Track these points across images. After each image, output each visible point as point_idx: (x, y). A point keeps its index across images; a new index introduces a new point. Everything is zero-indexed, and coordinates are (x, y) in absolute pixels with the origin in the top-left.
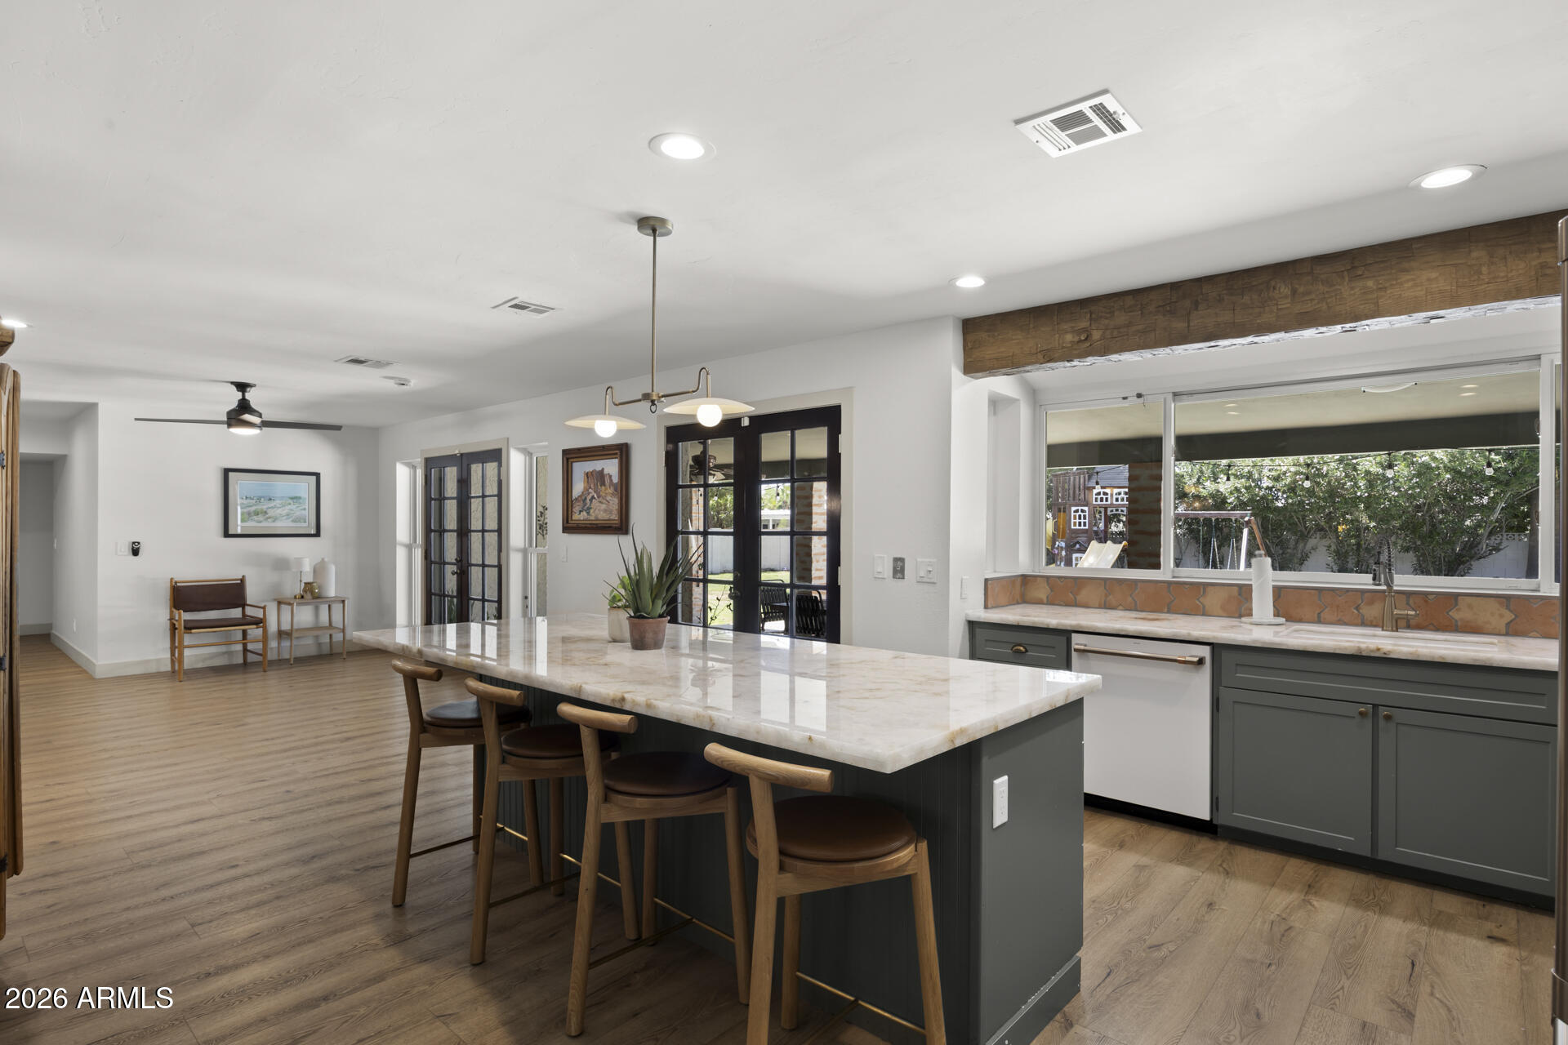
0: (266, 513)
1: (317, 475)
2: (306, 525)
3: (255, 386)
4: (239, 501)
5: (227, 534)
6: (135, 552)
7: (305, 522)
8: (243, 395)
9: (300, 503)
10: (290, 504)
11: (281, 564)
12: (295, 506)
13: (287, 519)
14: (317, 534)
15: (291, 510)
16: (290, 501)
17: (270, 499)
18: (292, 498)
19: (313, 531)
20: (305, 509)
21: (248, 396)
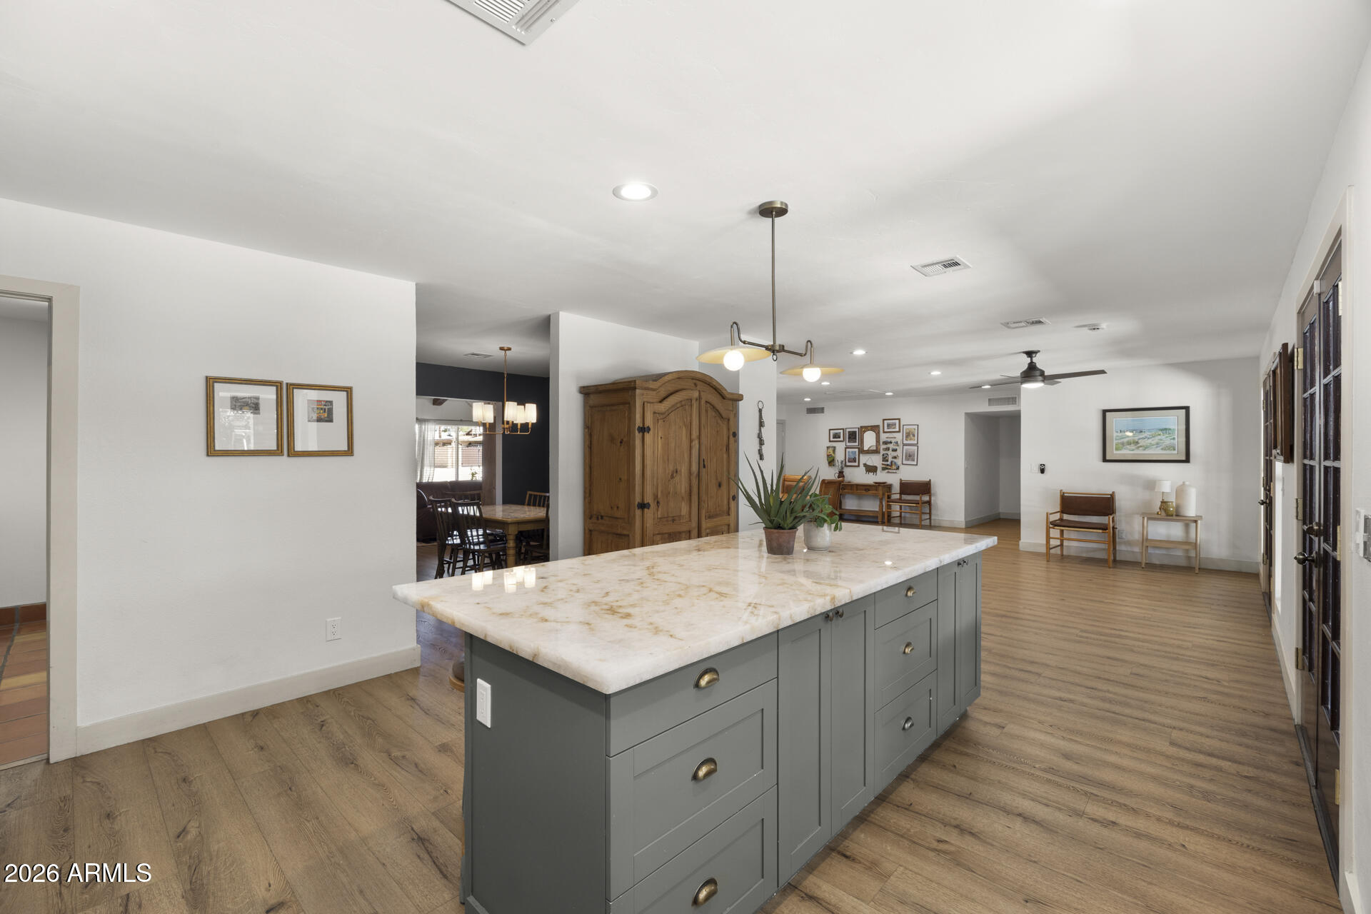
0: (1137, 443)
1: (1187, 409)
2: (1176, 452)
3: (1039, 351)
4: (1115, 434)
5: (1105, 460)
6: (1042, 471)
7: (1174, 450)
8: (1031, 360)
9: (1169, 434)
10: (1160, 435)
11: (1151, 485)
12: (1163, 437)
13: (1157, 447)
14: (1187, 460)
15: (1161, 440)
16: (1160, 432)
17: (1141, 432)
18: (1162, 430)
19: (1184, 458)
20: (1174, 439)
21: (1035, 360)
